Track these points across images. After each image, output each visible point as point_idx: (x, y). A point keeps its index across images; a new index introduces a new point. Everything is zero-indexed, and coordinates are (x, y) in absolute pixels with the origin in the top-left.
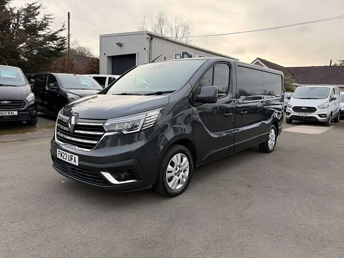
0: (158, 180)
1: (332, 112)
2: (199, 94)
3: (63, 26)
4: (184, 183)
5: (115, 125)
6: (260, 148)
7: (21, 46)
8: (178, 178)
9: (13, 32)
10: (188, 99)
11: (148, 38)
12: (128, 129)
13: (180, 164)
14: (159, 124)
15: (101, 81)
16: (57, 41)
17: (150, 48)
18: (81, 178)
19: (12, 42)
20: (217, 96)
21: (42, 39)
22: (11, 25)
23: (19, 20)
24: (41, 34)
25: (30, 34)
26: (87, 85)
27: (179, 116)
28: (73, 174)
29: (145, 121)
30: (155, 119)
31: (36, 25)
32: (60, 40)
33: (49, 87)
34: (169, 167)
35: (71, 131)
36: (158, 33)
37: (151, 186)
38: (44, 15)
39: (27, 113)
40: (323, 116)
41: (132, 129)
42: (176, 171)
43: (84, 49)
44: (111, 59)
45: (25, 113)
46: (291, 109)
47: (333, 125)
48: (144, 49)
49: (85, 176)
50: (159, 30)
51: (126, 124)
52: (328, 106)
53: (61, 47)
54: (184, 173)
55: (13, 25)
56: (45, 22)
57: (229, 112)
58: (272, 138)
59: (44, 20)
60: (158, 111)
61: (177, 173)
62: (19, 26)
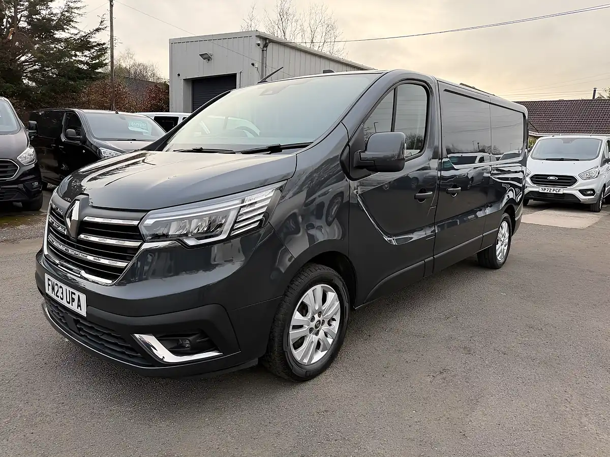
0: (270, 349)
1: (605, 185)
2: (364, 152)
3: (102, 22)
4: (328, 348)
5: (168, 224)
6: (479, 260)
7: (23, 59)
8: (315, 338)
9: (8, 32)
10: (339, 163)
11: (259, 45)
12: (200, 234)
13: (320, 308)
14: (273, 220)
16: (89, 51)
17: (262, 64)
18: (95, 342)
19: (4, 51)
21: (61, 46)
22: (5, 20)
23: (18, 11)
24: (61, 36)
25: (39, 37)
26: (139, 133)
27: (319, 196)
28: (79, 333)
29: (238, 213)
30: (264, 210)
31: (50, 20)
32: (95, 48)
33: (66, 136)
34: (297, 316)
35: (73, 235)
36: (279, 35)
37: (254, 362)
38: (65, 2)
39: (21, 186)
40: (589, 192)
41: (209, 234)
42: (313, 324)
43: (145, 68)
44: (190, 84)
45: (16, 186)
46: (529, 179)
47: (605, 209)
48: (252, 64)
49: (102, 340)
50: (279, 31)
51: (194, 222)
52: (599, 174)
53: (97, 61)
54: (328, 327)
55: (7, 19)
56: (67, 14)
57: (425, 190)
58: (502, 239)
59: (66, 11)
60: (271, 190)
61: (314, 327)
62: (19, 22)
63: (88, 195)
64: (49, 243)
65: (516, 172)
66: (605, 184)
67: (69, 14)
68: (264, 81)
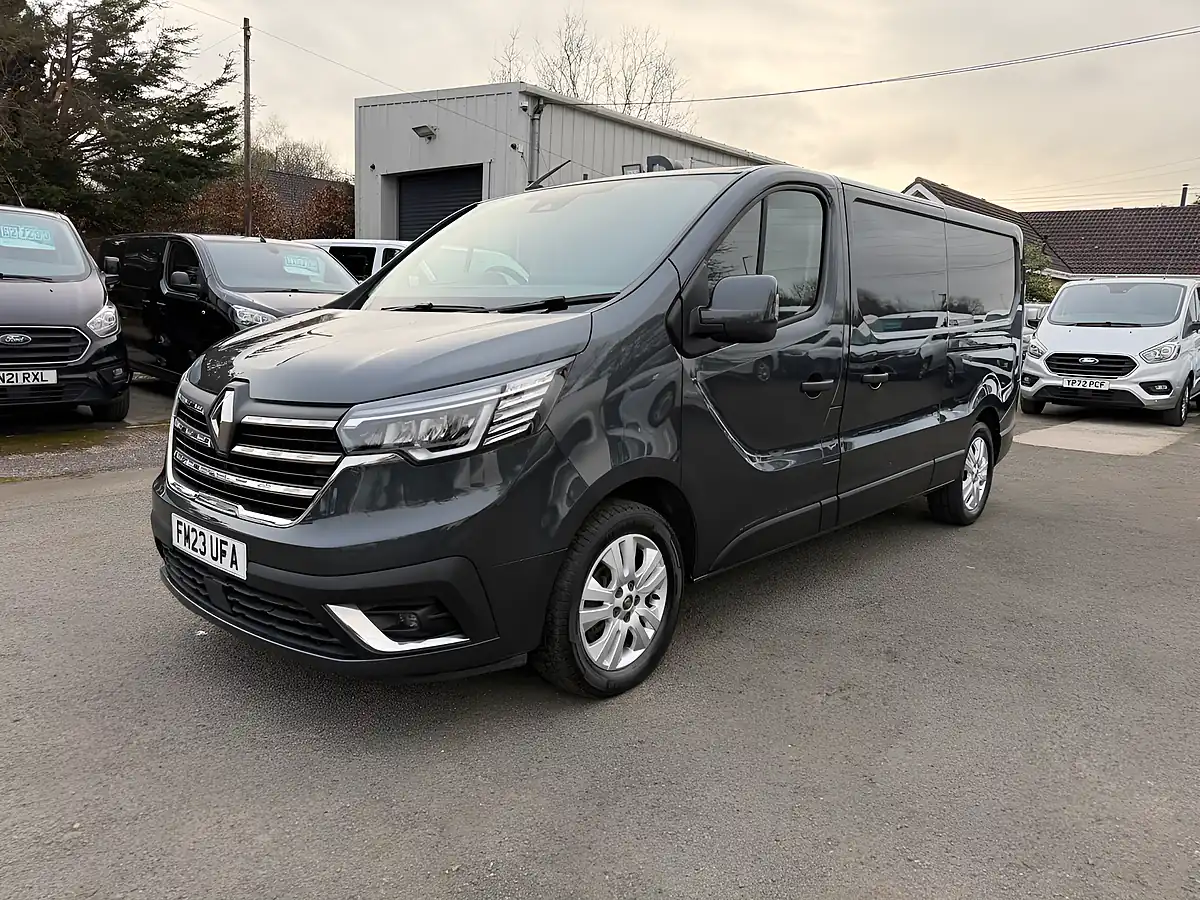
0: (547, 636)
1: (1191, 375)
2: (707, 308)
3: (227, 66)
4: (647, 644)
5: (381, 426)
6: (930, 507)
7: (82, 138)
8: (623, 626)
9: (54, 90)
10: (663, 327)
11: (525, 109)
12: (435, 442)
13: (631, 575)
14: (553, 422)
15: (357, 261)
16: (205, 123)
17: (532, 145)
18: (259, 624)
19: (48, 125)
20: (777, 314)
21: (152, 115)
22: (47, 67)
23: (74, 49)
24: (153, 96)
25: (111, 98)
26: (307, 278)
27: (633, 388)
28: (230, 611)
29: (496, 409)
30: (537, 404)
31: (132, 65)
32: (217, 117)
33: (170, 284)
34: (592, 586)
35: (222, 447)
36: (562, 89)
37: (521, 660)
38: (159, 31)
39: (93, 375)
40: (1160, 387)
41: (448, 443)
42: (619, 602)
43: (306, 152)
44: (395, 185)
45: (84, 376)
46: (1041, 363)
47: (1193, 421)
48: (512, 146)
49: (272, 618)
50: (563, 81)
51: (424, 425)
52: (1179, 350)
53: (220, 141)
54: (647, 609)
55: (52, 64)
56: (163, 54)
57: (819, 375)
58: (975, 471)
59: (162, 48)
60: (549, 372)
61: (621, 607)
62: (74, 71)
63: (247, 381)
64: (176, 464)
65: (1000, 346)
66: (1192, 372)
67: (167, 55)
68: (535, 186)
